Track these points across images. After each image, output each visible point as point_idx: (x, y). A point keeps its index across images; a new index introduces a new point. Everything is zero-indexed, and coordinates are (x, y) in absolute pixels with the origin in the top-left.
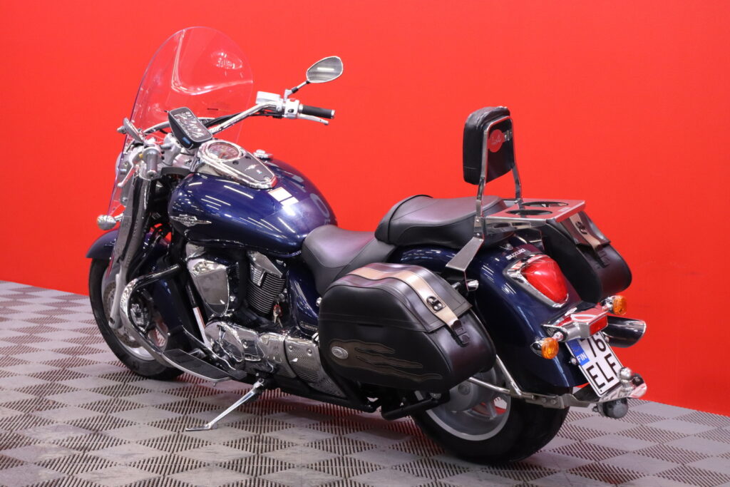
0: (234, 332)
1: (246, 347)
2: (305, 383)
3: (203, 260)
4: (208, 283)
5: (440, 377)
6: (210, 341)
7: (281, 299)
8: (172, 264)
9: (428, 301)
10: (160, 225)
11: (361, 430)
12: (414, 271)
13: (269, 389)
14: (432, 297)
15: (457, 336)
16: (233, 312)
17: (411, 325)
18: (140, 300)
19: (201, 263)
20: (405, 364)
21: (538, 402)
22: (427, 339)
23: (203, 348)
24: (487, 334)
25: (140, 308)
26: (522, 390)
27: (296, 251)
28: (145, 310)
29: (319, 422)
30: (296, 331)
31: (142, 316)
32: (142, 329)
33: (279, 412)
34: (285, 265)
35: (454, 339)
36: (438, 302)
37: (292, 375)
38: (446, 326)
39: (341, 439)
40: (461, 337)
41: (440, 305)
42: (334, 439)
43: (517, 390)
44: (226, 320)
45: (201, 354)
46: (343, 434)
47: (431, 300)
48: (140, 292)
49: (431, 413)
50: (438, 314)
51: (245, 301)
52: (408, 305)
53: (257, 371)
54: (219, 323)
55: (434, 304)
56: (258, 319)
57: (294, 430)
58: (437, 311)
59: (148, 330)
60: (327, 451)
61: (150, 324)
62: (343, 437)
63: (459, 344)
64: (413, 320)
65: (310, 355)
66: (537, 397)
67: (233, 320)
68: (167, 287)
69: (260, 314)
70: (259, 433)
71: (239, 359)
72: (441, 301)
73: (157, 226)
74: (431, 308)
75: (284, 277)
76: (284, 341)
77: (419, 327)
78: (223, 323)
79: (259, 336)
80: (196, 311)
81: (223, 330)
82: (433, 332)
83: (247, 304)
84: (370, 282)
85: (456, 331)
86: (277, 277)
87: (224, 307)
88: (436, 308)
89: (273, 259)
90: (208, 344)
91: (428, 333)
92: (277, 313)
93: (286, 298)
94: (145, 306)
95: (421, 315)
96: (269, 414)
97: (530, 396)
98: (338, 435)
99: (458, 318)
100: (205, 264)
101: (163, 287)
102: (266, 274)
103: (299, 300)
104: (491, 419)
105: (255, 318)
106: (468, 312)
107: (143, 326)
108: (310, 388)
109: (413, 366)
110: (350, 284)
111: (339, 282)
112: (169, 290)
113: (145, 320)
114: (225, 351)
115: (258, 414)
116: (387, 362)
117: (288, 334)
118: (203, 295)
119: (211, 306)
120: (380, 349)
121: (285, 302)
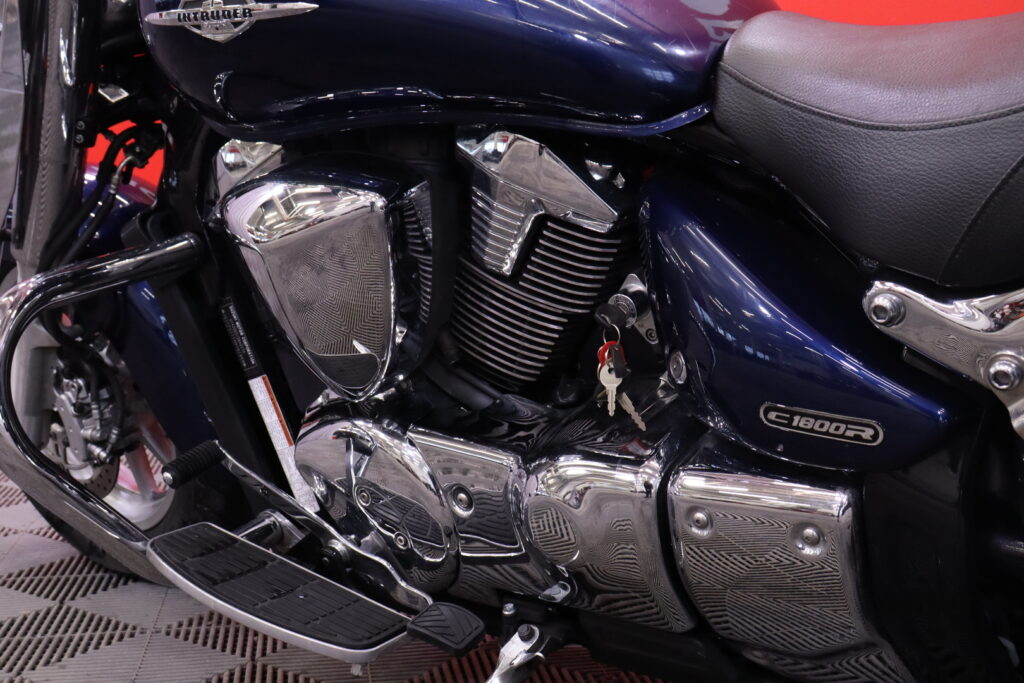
0: (411, 455)
3: (275, 190)
4: (304, 283)
6: (311, 484)
8: (173, 234)
10: (127, 124)
16: (398, 387)
18: (87, 367)
19: (268, 205)
23: (291, 511)
25: (88, 390)
28: (104, 394)
31: (95, 412)
32: (97, 450)
34: (621, 179)
37: (679, 622)
44: (375, 413)
45: (282, 526)
48: (86, 341)
51: (447, 342)
53: (504, 595)
54: (343, 426)
56: (496, 403)
59: (115, 455)
61: (121, 436)
67: (402, 414)
68: (167, 327)
69: (503, 383)
71: (434, 551)
73: (118, 128)
78: (360, 423)
80: (259, 388)
81: (363, 450)
83: (452, 352)
87: (368, 365)
90: (305, 496)
94: (102, 383)
100: (288, 207)
101: (157, 330)
102: (541, 224)
105: (484, 401)
107: (101, 443)
112: (171, 336)
113: (105, 425)
114: (374, 522)
118: (292, 326)
119: (321, 361)
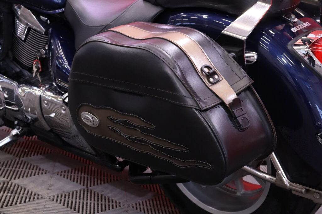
1: (6, 96)
2: (58, 136)
5: (210, 167)
7: (41, 55)
9: (202, 70)
11: (107, 182)
12: (187, 33)
13: (27, 136)
14: (207, 67)
15: (236, 118)
17: (180, 98)
20: (166, 145)
21: (308, 196)
22: (199, 118)
24: (269, 117)
26: (291, 179)
27: (59, 8)
29: (70, 169)
30: (53, 87)
33: (37, 155)
34: (49, 22)
35: (231, 120)
36: (215, 73)
37: (47, 127)
38: (223, 104)
39: (88, 192)
40: (239, 119)
41: (216, 77)
42: (80, 191)
43: (285, 179)
46: (91, 186)
47: (206, 70)
49: (181, 186)
50: (214, 88)
51: (10, 53)
52: (179, 73)
53: (16, 119)
55: (209, 76)
56: (21, 71)
57: (44, 177)
58: (213, 84)
60: (71, 208)
62: (90, 188)
63: (236, 128)
64: (183, 91)
65: (63, 112)
66: (307, 191)
69: (23, 67)
70: (8, 180)
71: (1, 106)
72: (218, 72)
74: (205, 80)
75: (46, 33)
76: (40, 96)
77: (190, 102)
79: (19, 87)
82: (206, 110)
83: (12, 56)
84: (133, 41)
85: (235, 111)
86: (40, 32)
88: (211, 80)
89: (37, 15)
91: (200, 110)
92: (36, 67)
93: (46, 54)
95: (193, 88)
96: (27, 156)
97: (299, 189)
98: (85, 187)
99: (237, 94)
102: (30, 29)
103: (58, 58)
104: (238, 194)
106: (248, 89)
108: (63, 141)
109: (177, 149)
110: (107, 41)
111: (96, 38)
115: (17, 156)
116: (145, 138)
117: (46, 89)
120: (136, 121)
121: (46, 57)
